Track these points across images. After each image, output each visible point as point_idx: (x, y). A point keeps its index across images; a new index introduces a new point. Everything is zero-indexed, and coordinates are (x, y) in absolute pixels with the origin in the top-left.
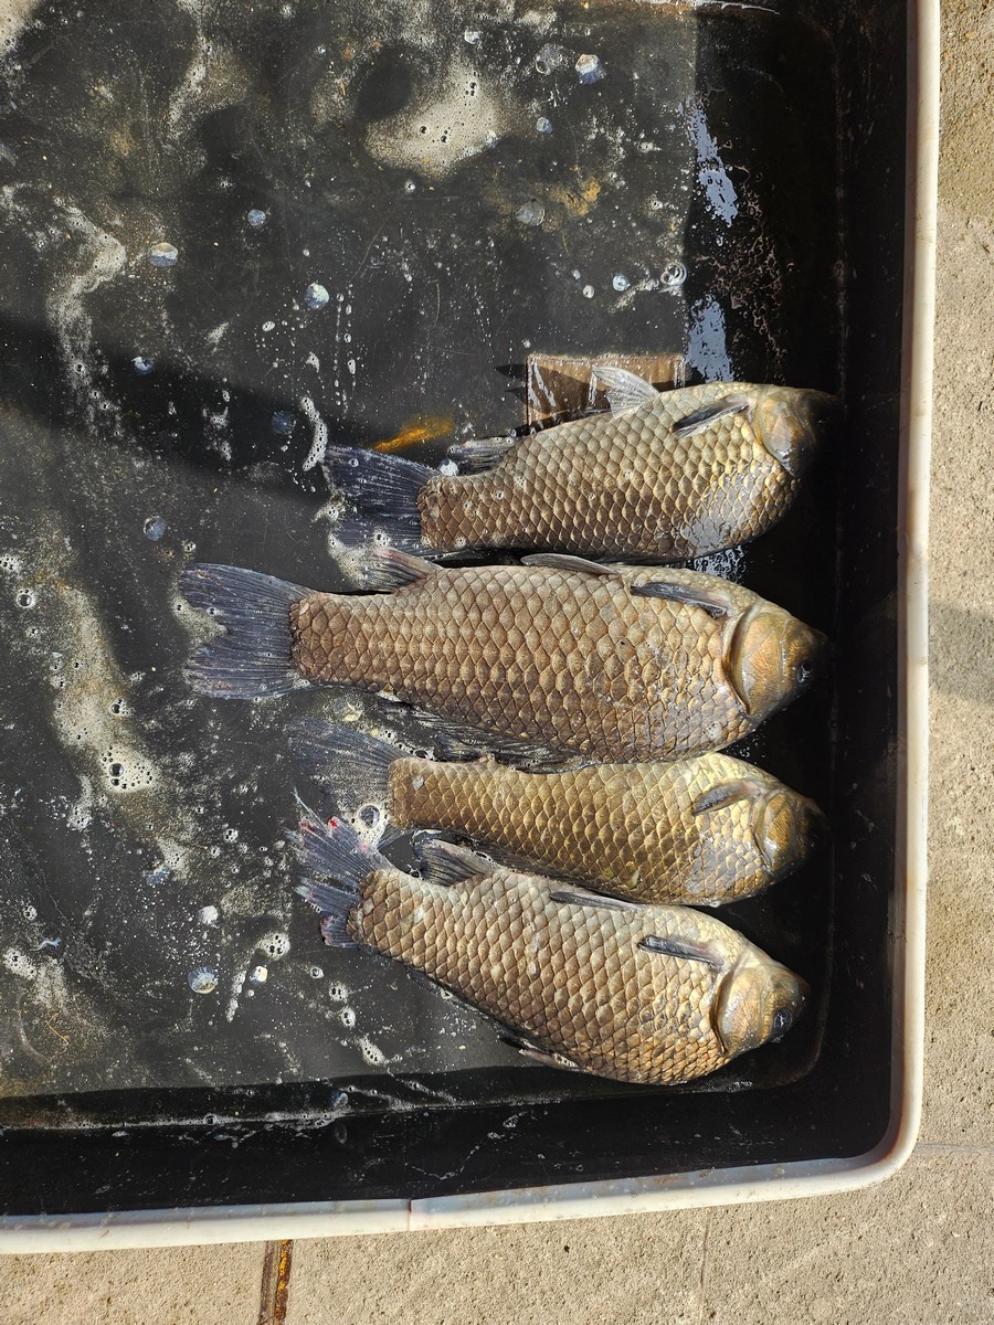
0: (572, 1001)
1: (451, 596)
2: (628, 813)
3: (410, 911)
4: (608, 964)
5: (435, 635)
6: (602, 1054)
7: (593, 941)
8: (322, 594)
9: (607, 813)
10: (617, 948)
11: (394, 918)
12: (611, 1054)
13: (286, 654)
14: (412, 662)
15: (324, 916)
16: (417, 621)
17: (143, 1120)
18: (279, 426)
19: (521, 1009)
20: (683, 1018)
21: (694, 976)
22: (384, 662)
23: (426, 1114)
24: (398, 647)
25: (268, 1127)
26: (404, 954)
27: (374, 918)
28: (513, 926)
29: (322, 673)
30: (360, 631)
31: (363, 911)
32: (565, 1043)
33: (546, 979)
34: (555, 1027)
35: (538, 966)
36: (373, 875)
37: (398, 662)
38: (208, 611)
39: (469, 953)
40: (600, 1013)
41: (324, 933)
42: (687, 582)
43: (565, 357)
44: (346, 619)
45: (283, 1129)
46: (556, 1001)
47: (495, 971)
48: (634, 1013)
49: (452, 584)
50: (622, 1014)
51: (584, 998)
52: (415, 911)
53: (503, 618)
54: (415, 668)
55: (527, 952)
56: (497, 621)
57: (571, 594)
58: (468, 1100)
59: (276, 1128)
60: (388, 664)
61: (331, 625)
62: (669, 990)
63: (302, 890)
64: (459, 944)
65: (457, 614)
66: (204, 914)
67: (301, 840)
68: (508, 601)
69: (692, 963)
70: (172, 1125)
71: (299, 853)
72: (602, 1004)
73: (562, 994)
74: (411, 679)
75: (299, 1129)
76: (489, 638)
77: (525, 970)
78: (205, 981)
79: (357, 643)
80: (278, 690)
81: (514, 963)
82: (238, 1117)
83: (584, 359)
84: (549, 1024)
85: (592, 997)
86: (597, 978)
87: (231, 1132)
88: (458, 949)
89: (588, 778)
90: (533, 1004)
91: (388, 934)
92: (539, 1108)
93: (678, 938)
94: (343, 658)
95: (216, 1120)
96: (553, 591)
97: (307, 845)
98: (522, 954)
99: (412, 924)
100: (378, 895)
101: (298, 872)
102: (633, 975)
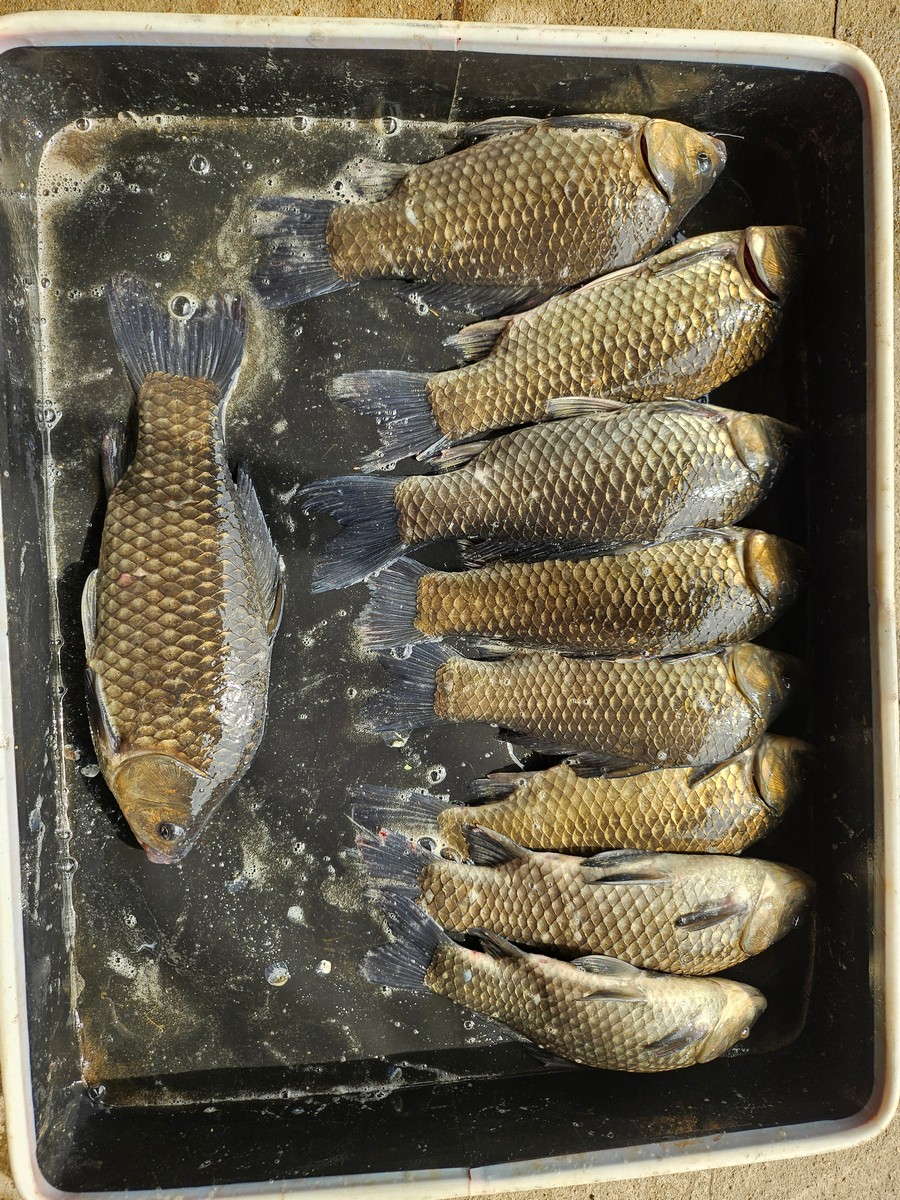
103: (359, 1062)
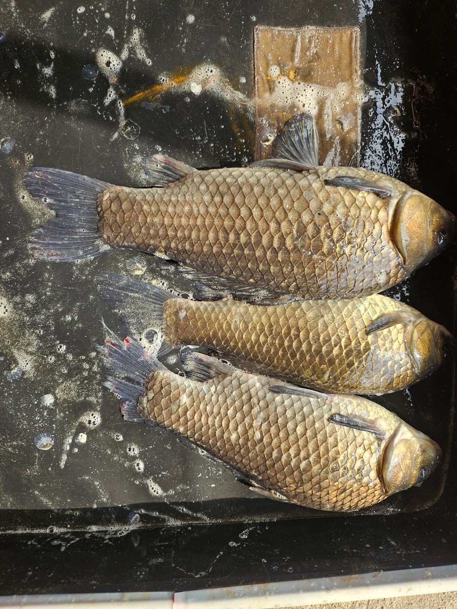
0: (284, 457)
1: (203, 187)
2: (322, 332)
3: (177, 398)
4: (309, 433)
5: (191, 212)
6: (304, 492)
7: (298, 417)
8: (118, 187)
9: (308, 333)
10: (314, 423)
11: (167, 402)
12: (310, 492)
13: (95, 229)
14: (176, 230)
15: (122, 401)
16: (179, 203)
17: (9, 529)
18: (87, 74)
19: (250, 462)
20: (358, 470)
21: (366, 442)
22: (157, 232)
23: (190, 528)
24: (167, 221)
25: (87, 536)
26: (174, 426)
27: (154, 402)
28: (245, 408)
29: (118, 239)
30: (142, 210)
31: (148, 398)
32: (279, 484)
33: (267, 442)
34: (273, 474)
35: (261, 434)
36: (153, 375)
37: (167, 231)
38: (43, 200)
39: (216, 425)
40: (303, 465)
41: (123, 412)
42: (363, 175)
43: (279, 28)
44: (133, 202)
45: (97, 537)
46: (273, 457)
47: (234, 437)
48: (326, 465)
49: (203, 179)
50: (318, 466)
51: (293, 456)
52: (181, 398)
53: (238, 200)
54: (178, 235)
55: (254, 424)
56: (233, 201)
57: (283, 182)
58: (217, 518)
59: (93, 536)
60: (160, 233)
61: (123, 206)
62: (349, 450)
63: (108, 384)
64: (210, 419)
65: (207, 198)
66: (45, 399)
67: (106, 352)
68: (241, 188)
69: (365, 433)
70: (27, 533)
71: (105, 360)
72: (305, 459)
73: (278, 452)
74: (176, 243)
75: (107, 537)
76: (228, 213)
77: (253, 437)
78: (45, 442)
79: (140, 219)
80: (90, 253)
81: (246, 432)
82: (69, 528)
83: (292, 29)
84: (269, 472)
85: (297, 454)
86: (301, 442)
87: (63, 539)
88: (209, 422)
89: (294, 310)
90: (258, 458)
91: (164, 412)
92: (263, 525)
93: (355, 416)
94: (131, 229)
95: (56, 530)
96: (271, 181)
97: (110, 355)
98: (251, 426)
99: (179, 406)
100: (157, 387)
101: (106, 372)
102: (325, 440)
103: (107, 508)
